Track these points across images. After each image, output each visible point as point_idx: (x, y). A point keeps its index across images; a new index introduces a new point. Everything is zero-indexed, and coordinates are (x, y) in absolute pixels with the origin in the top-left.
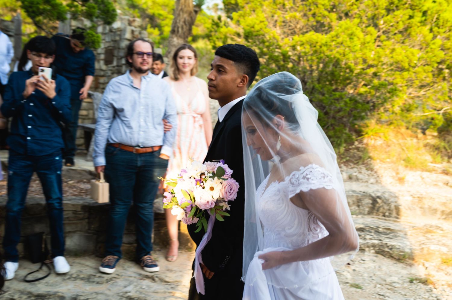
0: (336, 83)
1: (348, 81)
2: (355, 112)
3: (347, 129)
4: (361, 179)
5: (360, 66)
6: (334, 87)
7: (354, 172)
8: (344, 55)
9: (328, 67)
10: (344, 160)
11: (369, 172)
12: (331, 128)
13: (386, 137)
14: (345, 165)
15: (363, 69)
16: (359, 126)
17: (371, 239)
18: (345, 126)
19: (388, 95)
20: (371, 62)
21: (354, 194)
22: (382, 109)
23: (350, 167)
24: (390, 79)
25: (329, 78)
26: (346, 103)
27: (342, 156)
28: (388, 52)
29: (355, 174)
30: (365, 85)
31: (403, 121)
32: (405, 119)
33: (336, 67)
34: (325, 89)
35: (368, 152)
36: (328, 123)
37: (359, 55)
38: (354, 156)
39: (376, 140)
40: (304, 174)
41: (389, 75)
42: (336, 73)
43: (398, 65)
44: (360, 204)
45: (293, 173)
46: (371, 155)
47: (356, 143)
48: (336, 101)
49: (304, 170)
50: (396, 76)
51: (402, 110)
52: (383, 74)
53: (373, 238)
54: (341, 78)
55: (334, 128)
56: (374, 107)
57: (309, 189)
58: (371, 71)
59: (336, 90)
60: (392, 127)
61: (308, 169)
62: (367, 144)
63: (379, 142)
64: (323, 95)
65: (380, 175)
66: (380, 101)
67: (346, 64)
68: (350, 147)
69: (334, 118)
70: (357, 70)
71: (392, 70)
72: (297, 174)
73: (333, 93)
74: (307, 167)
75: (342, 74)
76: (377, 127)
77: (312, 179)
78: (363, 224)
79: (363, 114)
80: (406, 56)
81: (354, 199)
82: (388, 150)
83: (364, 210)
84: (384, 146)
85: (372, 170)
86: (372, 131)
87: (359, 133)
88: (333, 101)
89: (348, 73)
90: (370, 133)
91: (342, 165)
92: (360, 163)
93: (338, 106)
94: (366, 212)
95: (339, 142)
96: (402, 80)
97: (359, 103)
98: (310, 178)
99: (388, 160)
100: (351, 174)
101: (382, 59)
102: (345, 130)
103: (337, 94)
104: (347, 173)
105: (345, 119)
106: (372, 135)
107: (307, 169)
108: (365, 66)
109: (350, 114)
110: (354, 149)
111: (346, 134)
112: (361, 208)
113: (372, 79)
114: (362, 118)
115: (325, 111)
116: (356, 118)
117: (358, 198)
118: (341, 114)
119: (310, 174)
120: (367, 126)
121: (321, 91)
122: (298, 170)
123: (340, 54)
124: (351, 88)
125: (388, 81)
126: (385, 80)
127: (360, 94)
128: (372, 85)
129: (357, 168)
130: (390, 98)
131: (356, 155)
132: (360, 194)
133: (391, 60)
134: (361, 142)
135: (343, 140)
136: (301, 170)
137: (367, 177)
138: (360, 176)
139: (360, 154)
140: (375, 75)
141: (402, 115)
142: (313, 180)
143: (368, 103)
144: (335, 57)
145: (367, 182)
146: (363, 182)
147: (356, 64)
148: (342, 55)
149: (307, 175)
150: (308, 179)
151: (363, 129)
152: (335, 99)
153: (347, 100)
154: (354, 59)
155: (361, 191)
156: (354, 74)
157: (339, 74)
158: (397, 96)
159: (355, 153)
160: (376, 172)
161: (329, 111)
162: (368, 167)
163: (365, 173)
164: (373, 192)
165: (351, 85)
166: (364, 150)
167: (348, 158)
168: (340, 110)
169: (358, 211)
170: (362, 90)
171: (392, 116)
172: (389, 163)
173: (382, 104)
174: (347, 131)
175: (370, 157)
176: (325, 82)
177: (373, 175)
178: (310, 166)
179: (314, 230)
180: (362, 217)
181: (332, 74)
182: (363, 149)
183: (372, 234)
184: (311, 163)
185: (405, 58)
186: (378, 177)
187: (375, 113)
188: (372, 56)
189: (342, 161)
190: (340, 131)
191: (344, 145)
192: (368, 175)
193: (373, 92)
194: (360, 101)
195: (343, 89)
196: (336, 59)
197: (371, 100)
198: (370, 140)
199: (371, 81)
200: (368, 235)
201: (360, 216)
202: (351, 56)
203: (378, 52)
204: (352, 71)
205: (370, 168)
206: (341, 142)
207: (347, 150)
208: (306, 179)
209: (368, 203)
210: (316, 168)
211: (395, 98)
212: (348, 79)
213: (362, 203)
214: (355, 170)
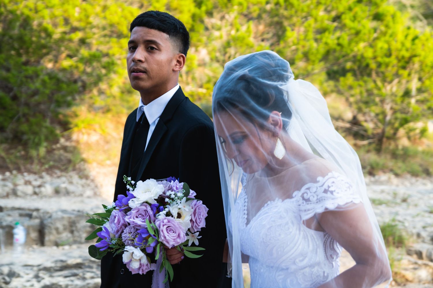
0: (27, 53)
1: (44, 51)
2: (58, 96)
3: (48, 121)
4: (73, 193)
5: (61, 29)
6: (24, 59)
7: (63, 183)
8: (37, 11)
9: (13, 29)
10: (47, 166)
11: (84, 181)
12: (23, 120)
13: (103, 130)
14: (48, 174)
15: (65, 33)
16: (65, 116)
17: (92, 278)
18: (44, 117)
19: (104, 71)
20: (76, 24)
21: (66, 216)
22: (95, 92)
23: (55, 176)
24: (104, 48)
25: (16, 45)
26: (44, 83)
27: (43, 161)
28: (98, 9)
29: (63, 186)
30: (70, 56)
31: (123, 106)
32: (125, 104)
33: (25, 29)
34: (12, 62)
35: (79, 153)
36: (18, 112)
37: (58, 12)
38: (60, 160)
39: (89, 134)
40: (325, 187)
41: (101, 43)
42: (27, 38)
43: (113, 29)
44: (74, 228)
45: (306, 186)
46: (84, 156)
47: (62, 141)
48: (29, 80)
49: (324, 181)
50: (111, 44)
51: (123, 92)
52: (94, 42)
53: (95, 276)
54: (34, 46)
55: (28, 121)
56: (85, 88)
57: (336, 205)
58: (77, 36)
59: (26, 63)
60: (109, 115)
61: (329, 179)
62: (78, 142)
63: (94, 138)
64: (8, 70)
65: (99, 185)
66: (92, 79)
67: (40, 25)
68: (54, 147)
69: (27, 104)
70: (57, 34)
71: (105, 36)
72: (314, 187)
73: (24, 68)
74: (326, 177)
75: (34, 39)
76: (90, 116)
77: (337, 191)
78: (80, 257)
79: (69, 98)
80: (122, 17)
81: (66, 223)
82: (106, 147)
83: (80, 237)
84: (102, 142)
85: (87, 177)
86: (83, 122)
87: (66, 126)
88: (24, 79)
89: (44, 39)
90: (81, 125)
91: (44, 174)
92: (70, 168)
93: (32, 87)
94: (83, 240)
95: (36, 140)
96: (120, 50)
97: (63, 82)
98: (335, 191)
99: (108, 162)
100: (58, 187)
101: (91, 19)
102: (45, 122)
103: (30, 70)
104: (51, 184)
105: (42, 107)
106: (84, 128)
107: (327, 180)
108: (67, 29)
109: (50, 98)
110: (59, 149)
111: (46, 127)
112: (76, 233)
113: (78, 48)
114: (69, 105)
115: (11, 94)
116: (59, 104)
117: (71, 220)
118: (37, 98)
119: (332, 186)
120: (76, 116)
121: (5, 64)
122: (315, 181)
123: (31, 10)
124: (50, 61)
125: (101, 52)
126: (97, 50)
127: (64, 70)
128: (80, 56)
129: (65, 176)
130: (106, 75)
131: (62, 158)
132: (73, 214)
133: (103, 22)
134: (69, 139)
135: (43, 137)
136: (319, 182)
137: (81, 188)
138: (71, 188)
139: (69, 156)
140: (83, 42)
141: (122, 99)
142: (338, 193)
143: (75, 82)
144: (22, 14)
145: (81, 195)
146: (75, 196)
147: (55, 25)
148: (34, 11)
149: (329, 187)
150: (332, 192)
151: (71, 120)
152: (26, 77)
153: (46, 78)
154: (51, 18)
155: (74, 210)
156: (52, 41)
157: (30, 39)
158: (115, 72)
159: (61, 155)
160: (93, 181)
161: (19, 95)
162: (81, 174)
163: (77, 183)
164: (92, 209)
165: (50, 57)
166: (74, 150)
167: (51, 163)
168: (36, 93)
169: (71, 240)
170: (66, 63)
171: (109, 101)
172: (110, 166)
173: (96, 84)
174: (47, 123)
175: (83, 160)
176: (9, 50)
177: (89, 185)
178: (330, 175)
179: (330, 257)
180: (79, 248)
181: (21, 39)
182: (71, 149)
183: (94, 270)
184: (330, 171)
185: (123, 19)
186: (96, 186)
187: (87, 97)
188: (76, 15)
189: (43, 168)
190: (38, 125)
191: (45, 144)
192: (83, 186)
193: (81, 66)
194: (64, 79)
195: (38, 62)
196: (24, 16)
197: (80, 77)
198: (81, 136)
199: (77, 51)
200: (88, 272)
201: (74, 247)
202: (46, 13)
203: (85, 10)
204: (49, 35)
205: (84, 176)
206: (40, 140)
207: (50, 151)
208: (329, 193)
209: (85, 227)
210: (338, 177)
211: (112, 75)
212: (44, 47)
213: (76, 227)
214: (64, 179)
